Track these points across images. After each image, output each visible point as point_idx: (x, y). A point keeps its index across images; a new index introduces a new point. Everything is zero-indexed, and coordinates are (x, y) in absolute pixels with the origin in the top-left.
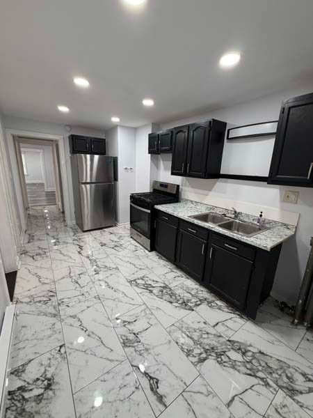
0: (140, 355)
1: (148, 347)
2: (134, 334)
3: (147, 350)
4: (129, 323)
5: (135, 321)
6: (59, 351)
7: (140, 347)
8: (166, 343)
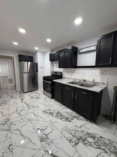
0: (49, 145)
1: (52, 140)
2: (46, 135)
3: (51, 142)
4: (43, 130)
5: (46, 129)
6: (9, 148)
7: (49, 141)
8: (60, 138)
